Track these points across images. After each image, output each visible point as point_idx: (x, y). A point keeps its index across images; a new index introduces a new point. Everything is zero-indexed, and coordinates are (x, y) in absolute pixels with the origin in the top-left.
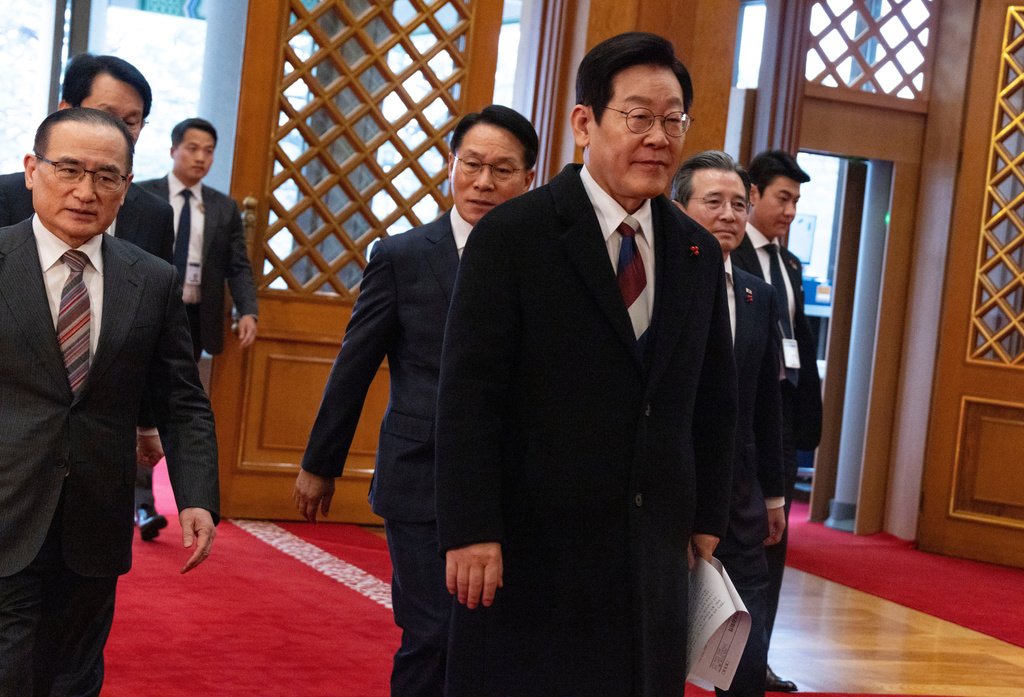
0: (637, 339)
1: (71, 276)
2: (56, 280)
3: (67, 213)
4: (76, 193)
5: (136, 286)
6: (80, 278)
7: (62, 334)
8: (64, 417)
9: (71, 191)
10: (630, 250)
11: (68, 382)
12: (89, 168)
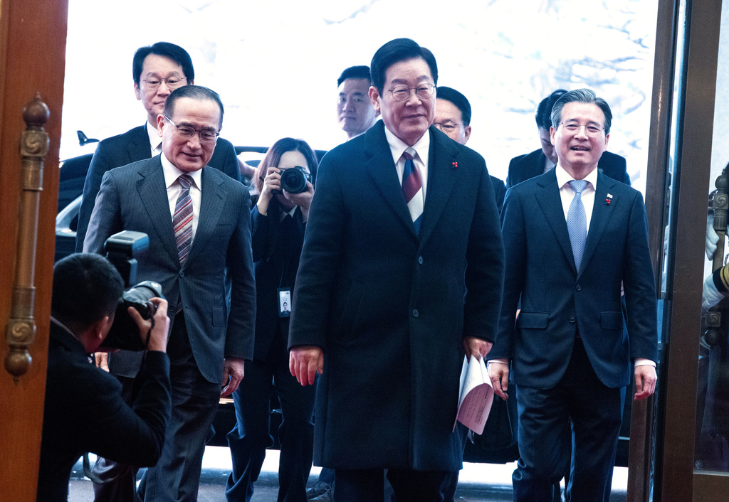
0: (414, 221)
1: (182, 191)
2: (173, 195)
3: (184, 156)
4: (189, 144)
5: (221, 198)
6: (187, 193)
7: (176, 227)
8: (175, 279)
9: (186, 142)
10: (411, 169)
11: (178, 257)
12: (198, 129)
